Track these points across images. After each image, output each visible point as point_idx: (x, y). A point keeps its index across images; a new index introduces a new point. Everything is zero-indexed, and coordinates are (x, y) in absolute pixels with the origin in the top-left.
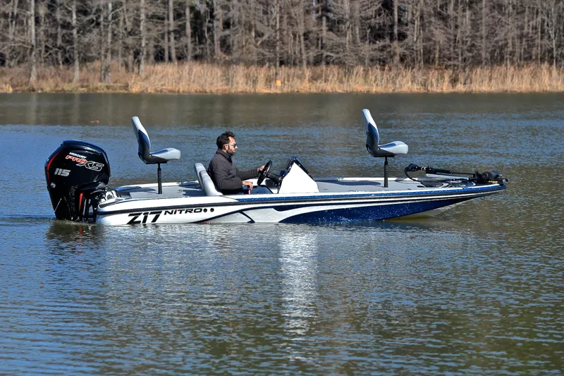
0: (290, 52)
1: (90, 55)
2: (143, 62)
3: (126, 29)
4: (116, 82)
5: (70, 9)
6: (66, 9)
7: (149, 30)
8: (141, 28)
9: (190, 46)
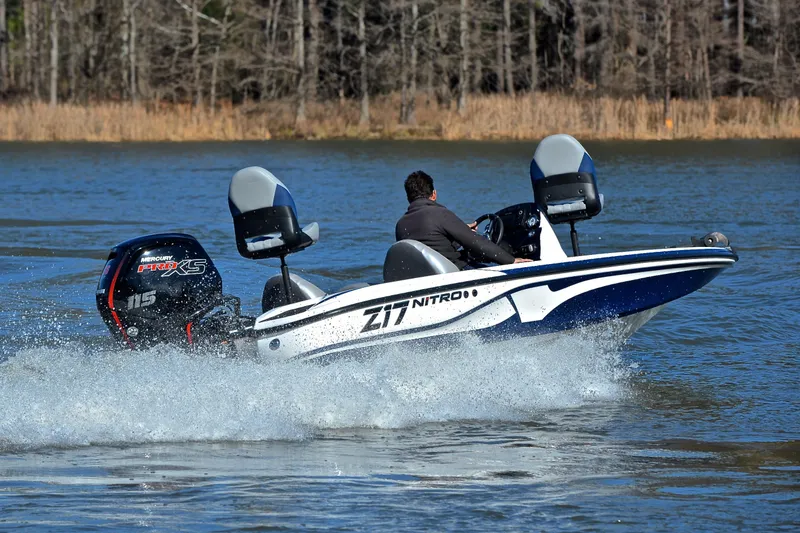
0: (687, 76)
1: (384, 83)
2: (464, 93)
3: (438, 44)
4: (423, 123)
5: (355, 14)
6: (351, 15)
7: (473, 46)
8: (463, 44)
9: (535, 70)
